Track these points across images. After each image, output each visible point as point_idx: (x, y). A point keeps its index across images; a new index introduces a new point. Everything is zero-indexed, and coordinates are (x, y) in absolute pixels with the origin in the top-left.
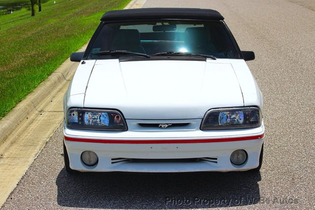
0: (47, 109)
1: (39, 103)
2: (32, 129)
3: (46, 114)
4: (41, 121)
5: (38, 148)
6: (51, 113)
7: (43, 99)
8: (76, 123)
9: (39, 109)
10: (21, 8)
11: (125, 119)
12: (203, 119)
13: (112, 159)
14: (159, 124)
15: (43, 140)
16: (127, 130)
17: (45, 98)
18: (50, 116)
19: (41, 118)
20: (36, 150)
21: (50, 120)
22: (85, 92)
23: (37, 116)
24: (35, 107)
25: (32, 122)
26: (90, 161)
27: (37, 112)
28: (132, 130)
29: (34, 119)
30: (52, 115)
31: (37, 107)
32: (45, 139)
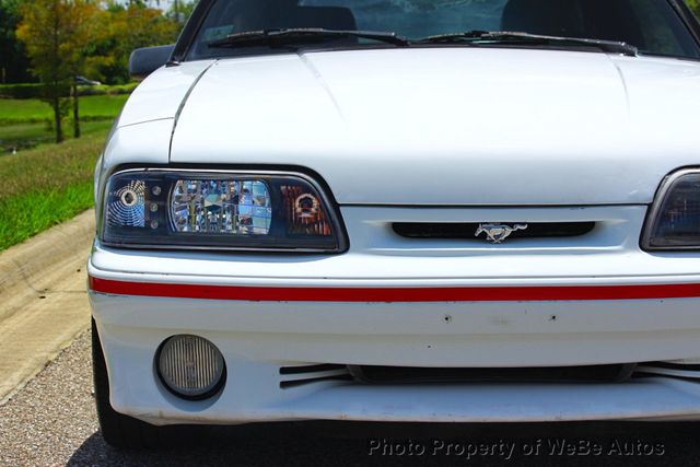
0: (62, 286)
1: (38, 271)
2: (9, 329)
3: (59, 298)
4: (37, 313)
5: (16, 376)
6: (73, 295)
7: (55, 262)
8: (139, 228)
9: (39, 287)
10: (38, 144)
11: (336, 206)
12: (650, 206)
13: (284, 371)
14: (475, 226)
15: (37, 356)
16: (346, 250)
17: (60, 260)
18: (68, 301)
19: (40, 305)
20: (7, 383)
21: (66, 309)
22: (179, 113)
23: (30, 302)
24: (26, 278)
25: (11, 315)
26: (192, 382)
27: (30, 292)
28: (366, 249)
29: (19, 308)
30: (77, 300)
31: (31, 280)
32: (44, 354)
